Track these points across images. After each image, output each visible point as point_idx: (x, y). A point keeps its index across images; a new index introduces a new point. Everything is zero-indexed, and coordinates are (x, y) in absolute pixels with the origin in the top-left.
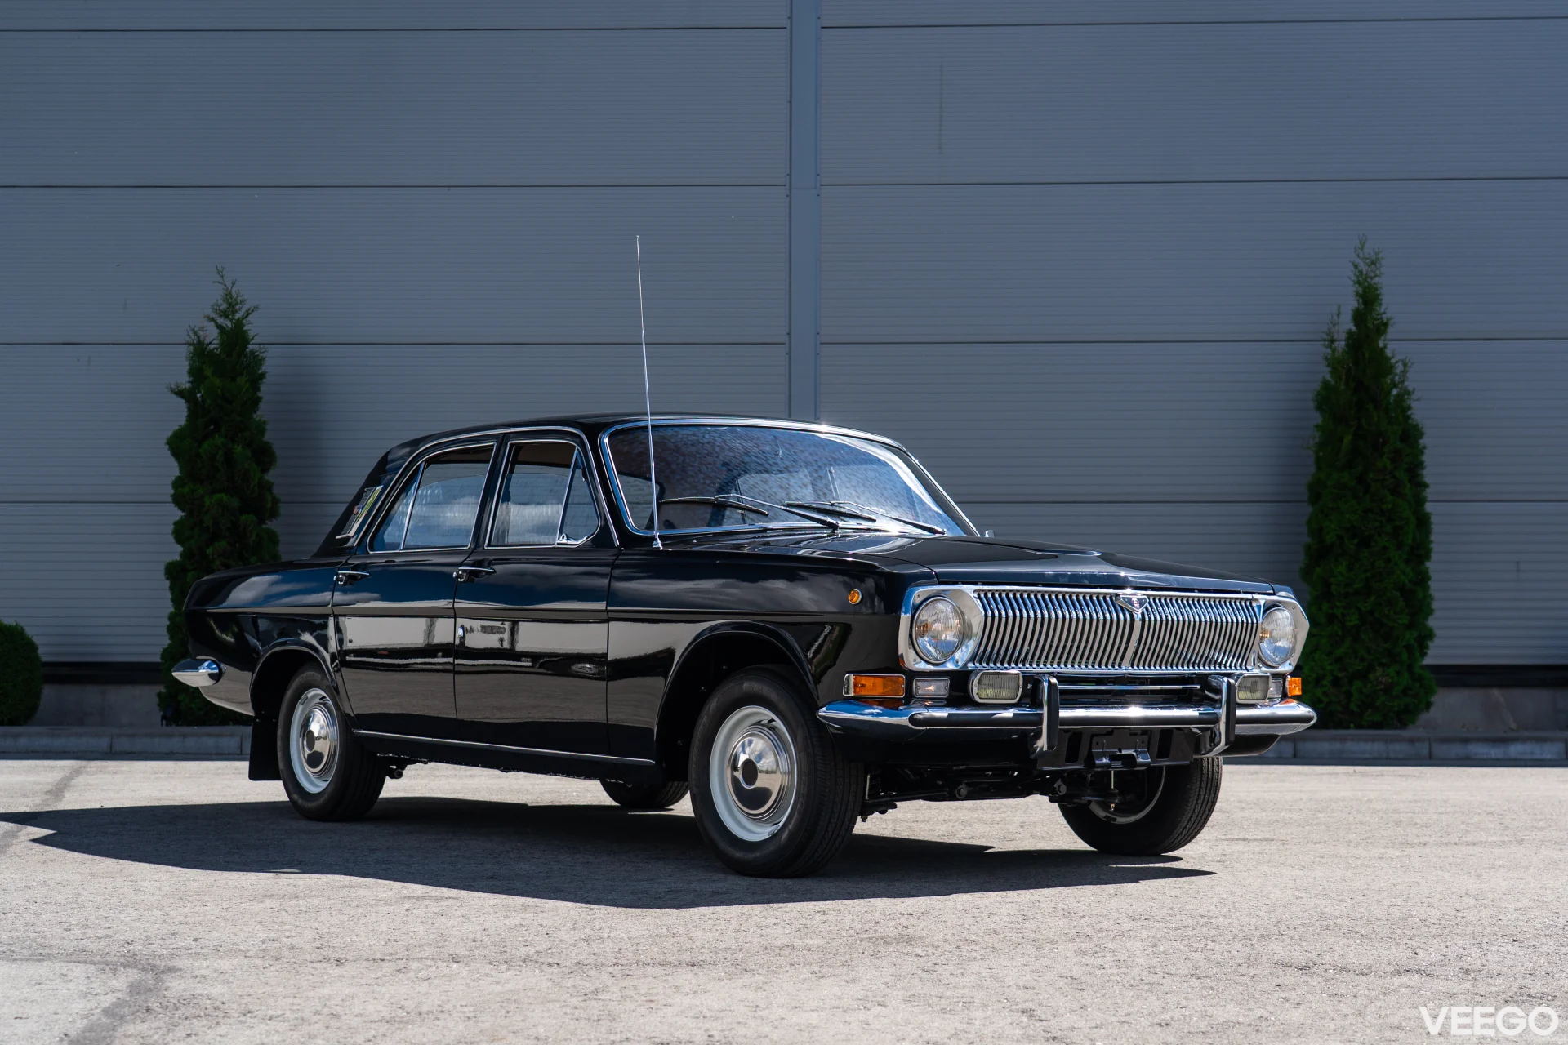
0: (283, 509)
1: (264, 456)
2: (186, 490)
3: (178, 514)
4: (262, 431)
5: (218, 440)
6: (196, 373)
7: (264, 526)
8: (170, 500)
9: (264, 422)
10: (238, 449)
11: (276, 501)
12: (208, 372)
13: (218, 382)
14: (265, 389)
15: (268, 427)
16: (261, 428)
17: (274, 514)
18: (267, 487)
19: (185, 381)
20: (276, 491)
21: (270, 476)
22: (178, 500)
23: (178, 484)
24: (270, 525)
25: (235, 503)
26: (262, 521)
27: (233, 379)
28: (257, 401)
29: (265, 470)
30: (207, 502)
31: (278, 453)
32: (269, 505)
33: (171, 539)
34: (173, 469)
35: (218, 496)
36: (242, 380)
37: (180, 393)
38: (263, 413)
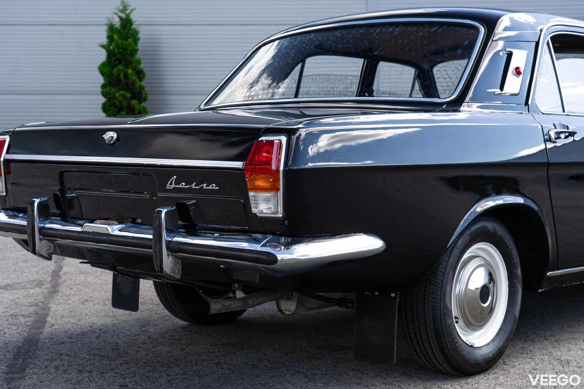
0: (149, 97)
1: (140, 74)
2: (107, 89)
3: (103, 100)
4: (140, 63)
5: (121, 67)
6: (110, 38)
7: (141, 105)
8: (100, 93)
9: (141, 60)
10: (130, 71)
11: (146, 94)
12: (116, 37)
13: (120, 41)
14: (140, 44)
15: (142, 61)
16: (139, 62)
17: (145, 99)
18: (142, 88)
19: (105, 41)
20: (146, 89)
21: (143, 83)
22: (104, 94)
23: (103, 86)
24: (143, 104)
25: (129, 95)
26: (140, 103)
27: (126, 40)
28: (136, 50)
29: (141, 81)
30: (117, 95)
31: (146, 73)
32: (144, 96)
33: (101, 110)
34: (101, 80)
35: (122, 92)
36: (130, 40)
37: (103, 47)
38: (139, 56)
